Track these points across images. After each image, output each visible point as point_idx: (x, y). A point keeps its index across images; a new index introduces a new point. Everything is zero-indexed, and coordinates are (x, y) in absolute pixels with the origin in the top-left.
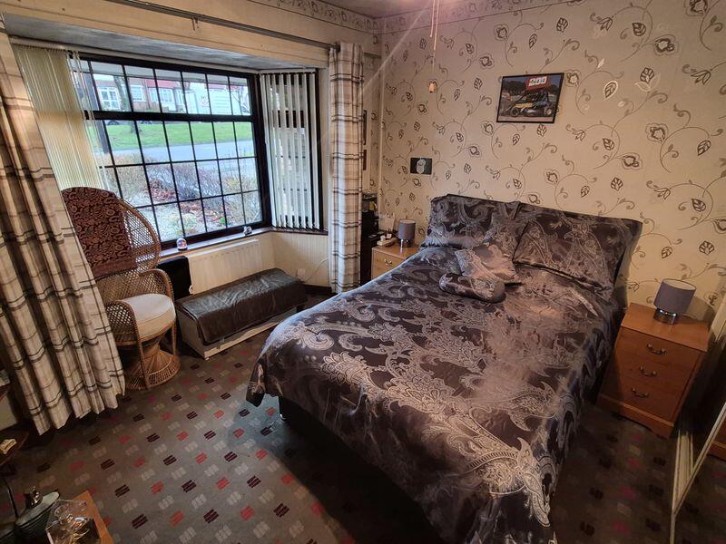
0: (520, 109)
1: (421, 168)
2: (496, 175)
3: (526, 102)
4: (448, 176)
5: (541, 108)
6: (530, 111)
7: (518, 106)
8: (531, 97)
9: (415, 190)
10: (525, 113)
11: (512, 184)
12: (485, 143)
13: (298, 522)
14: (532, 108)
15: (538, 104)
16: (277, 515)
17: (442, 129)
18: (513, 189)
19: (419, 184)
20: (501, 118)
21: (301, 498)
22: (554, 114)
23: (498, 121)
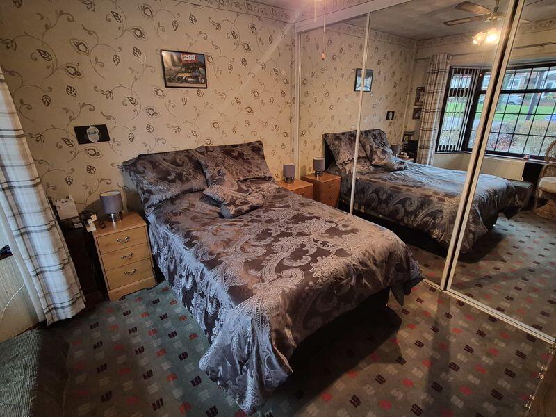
0: (182, 77)
1: (93, 136)
2: (177, 130)
3: (185, 72)
4: (131, 138)
5: (196, 77)
6: (190, 79)
7: (180, 75)
8: (188, 69)
9: (94, 162)
10: (186, 81)
11: (191, 135)
12: (159, 104)
13: (364, 388)
14: (190, 77)
15: (194, 74)
16: (359, 405)
17: (109, 94)
18: (193, 138)
19: (96, 154)
20: (168, 84)
21: (344, 386)
22: (206, 82)
23: (166, 87)
